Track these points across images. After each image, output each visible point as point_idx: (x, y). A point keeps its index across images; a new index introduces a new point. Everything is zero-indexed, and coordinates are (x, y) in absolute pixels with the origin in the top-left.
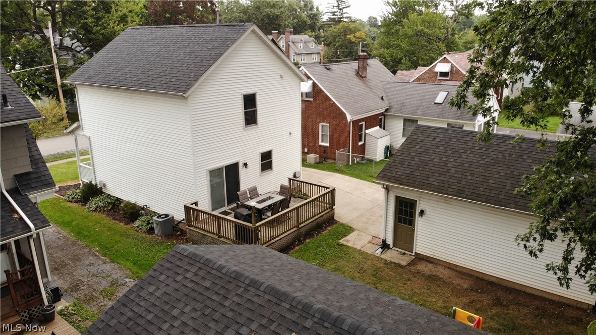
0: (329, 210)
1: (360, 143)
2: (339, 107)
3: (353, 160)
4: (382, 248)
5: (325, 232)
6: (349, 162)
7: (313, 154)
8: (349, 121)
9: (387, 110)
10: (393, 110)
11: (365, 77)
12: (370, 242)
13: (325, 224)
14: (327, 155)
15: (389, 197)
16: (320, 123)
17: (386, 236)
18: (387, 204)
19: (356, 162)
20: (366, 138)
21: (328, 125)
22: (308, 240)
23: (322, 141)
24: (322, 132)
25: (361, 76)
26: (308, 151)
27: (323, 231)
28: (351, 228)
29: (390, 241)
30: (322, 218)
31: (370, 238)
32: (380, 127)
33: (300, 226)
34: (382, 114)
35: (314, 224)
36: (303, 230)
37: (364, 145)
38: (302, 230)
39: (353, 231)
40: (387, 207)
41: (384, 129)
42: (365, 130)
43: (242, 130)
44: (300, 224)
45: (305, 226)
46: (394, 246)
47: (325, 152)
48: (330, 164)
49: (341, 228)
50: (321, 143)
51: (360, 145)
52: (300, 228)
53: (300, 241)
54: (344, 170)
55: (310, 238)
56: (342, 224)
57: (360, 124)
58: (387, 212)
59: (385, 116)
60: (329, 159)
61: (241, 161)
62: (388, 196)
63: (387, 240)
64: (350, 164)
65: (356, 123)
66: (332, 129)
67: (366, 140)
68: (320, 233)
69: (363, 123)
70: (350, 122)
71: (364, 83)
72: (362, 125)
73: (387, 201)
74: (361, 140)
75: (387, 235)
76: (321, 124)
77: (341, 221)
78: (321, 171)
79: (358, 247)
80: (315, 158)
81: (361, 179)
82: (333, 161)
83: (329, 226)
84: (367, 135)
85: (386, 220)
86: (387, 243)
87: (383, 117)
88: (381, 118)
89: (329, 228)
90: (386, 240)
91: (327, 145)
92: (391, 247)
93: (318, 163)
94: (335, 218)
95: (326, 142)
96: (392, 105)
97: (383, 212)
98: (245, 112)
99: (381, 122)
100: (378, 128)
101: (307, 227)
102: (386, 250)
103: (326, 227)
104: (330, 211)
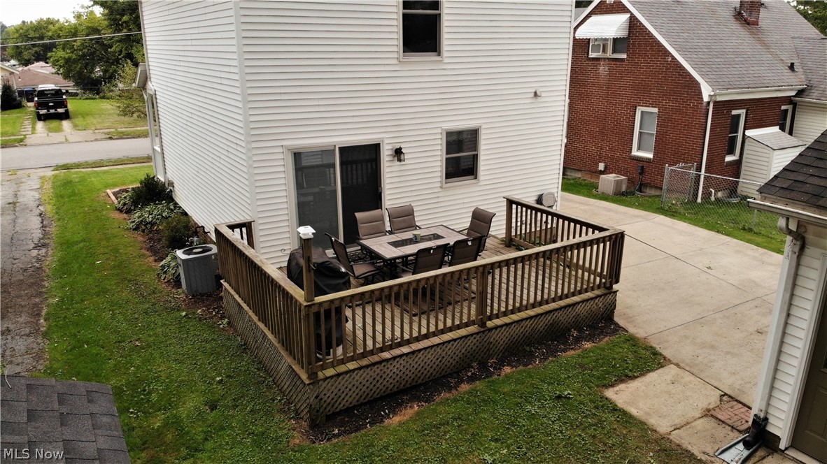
0: (597, 292)
1: (729, 158)
2: (684, 69)
3: (707, 195)
4: (747, 444)
5: (572, 352)
6: (696, 196)
7: (614, 175)
8: (706, 99)
9: (800, 93)
10: (815, 93)
11: (756, 23)
12: (708, 413)
13: (580, 330)
14: (647, 178)
15: (803, 270)
16: (638, 108)
17: (768, 405)
18: (792, 295)
19: (713, 198)
20: (746, 147)
21: (655, 110)
22: (507, 370)
23: (639, 149)
24: (641, 128)
25: (745, 21)
26: (606, 167)
27: (564, 351)
28: (656, 353)
29: (781, 426)
30: (573, 313)
31: (713, 398)
32: (782, 129)
33: (490, 324)
34: (788, 100)
35: (542, 323)
36: (500, 338)
37: (739, 163)
38: (494, 336)
39: (661, 366)
40: (790, 305)
41: (791, 133)
42: (745, 129)
43: (395, 62)
44: (490, 318)
45: (507, 325)
46: (794, 444)
47: (643, 170)
48: (650, 197)
49: (625, 350)
50: (635, 153)
51: (730, 162)
52: (490, 330)
53: (483, 366)
54: (682, 211)
55: (519, 363)
56: (632, 340)
57: (734, 112)
58: (786, 324)
59: (795, 105)
60: (651, 187)
61: (387, 141)
62: (798, 265)
63: (771, 420)
64: (699, 200)
65: (722, 107)
66: (663, 121)
67: (745, 151)
68: (553, 353)
69: (742, 112)
70: (708, 103)
71: (752, 33)
72: (738, 116)
73: (794, 285)
74: (731, 151)
75: (774, 402)
76: (639, 110)
77: (632, 330)
78: (624, 207)
79: (662, 425)
80: (618, 183)
81: (718, 232)
82: (657, 193)
83: (590, 338)
84: (747, 141)
85: (780, 352)
86: (770, 429)
87: (789, 107)
88: (786, 111)
89: (588, 345)
90: (766, 419)
91: (650, 155)
92: (782, 446)
93: (623, 194)
94: (616, 319)
95: (647, 150)
96: (814, 82)
97: (773, 322)
98: (404, 15)
99: (785, 119)
100: (776, 129)
101: (515, 330)
102: (760, 453)
103: (578, 340)
104: (600, 296)
